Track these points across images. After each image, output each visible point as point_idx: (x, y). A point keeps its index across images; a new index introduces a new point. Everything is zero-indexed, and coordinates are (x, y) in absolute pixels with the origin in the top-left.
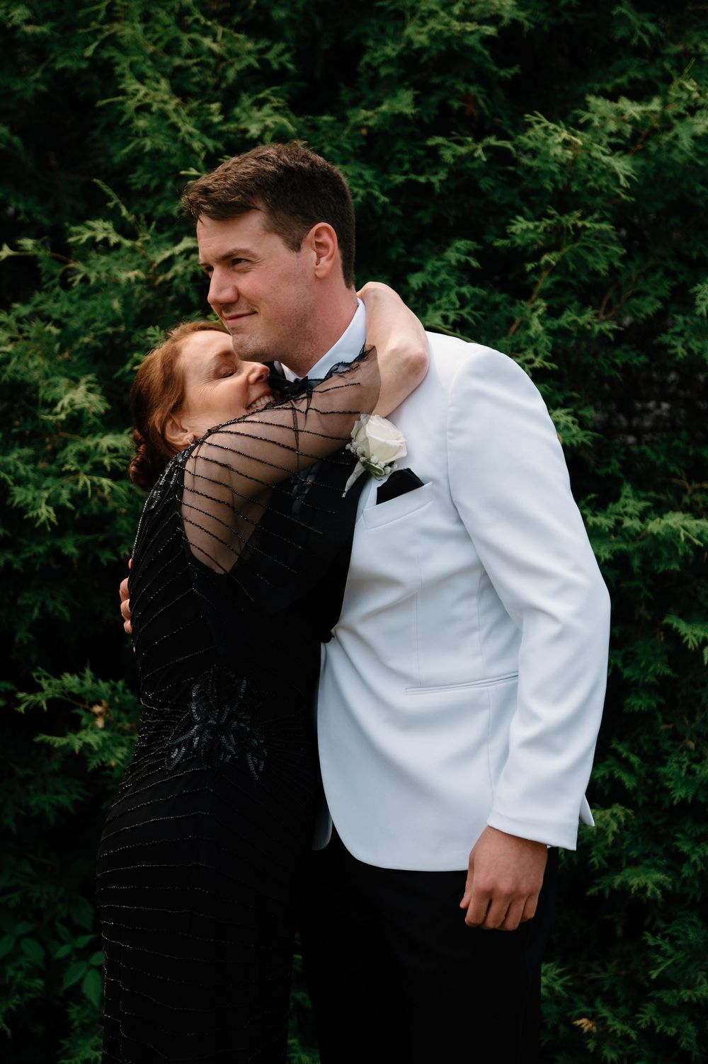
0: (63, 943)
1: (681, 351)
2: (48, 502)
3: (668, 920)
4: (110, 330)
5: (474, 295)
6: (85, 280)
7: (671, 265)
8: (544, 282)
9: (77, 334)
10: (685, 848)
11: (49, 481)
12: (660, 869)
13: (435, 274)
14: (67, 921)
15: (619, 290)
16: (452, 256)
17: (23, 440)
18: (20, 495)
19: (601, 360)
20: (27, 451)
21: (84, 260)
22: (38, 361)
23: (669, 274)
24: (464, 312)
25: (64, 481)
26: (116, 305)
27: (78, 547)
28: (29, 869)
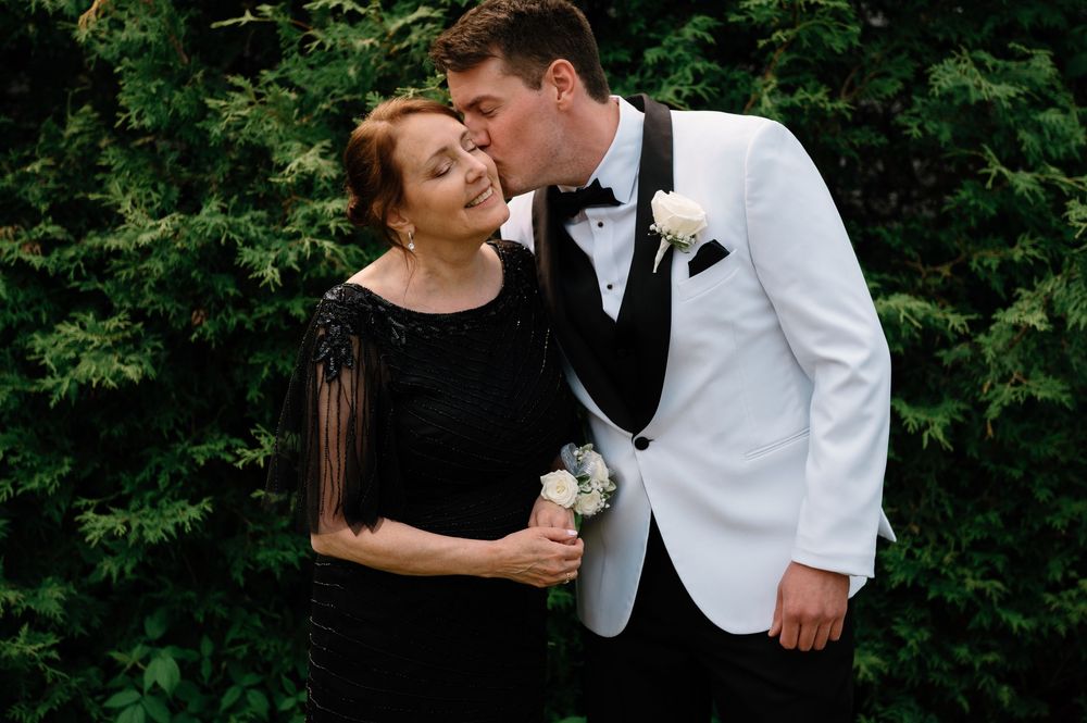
0: (288, 695)
1: (916, 132)
2: (275, 265)
3: (886, 704)
4: (347, 97)
5: (709, 71)
6: (321, 46)
7: (917, 46)
8: (781, 58)
9: (316, 101)
10: (903, 632)
11: (278, 243)
12: (876, 652)
13: (671, 49)
14: (293, 675)
15: (862, 70)
16: (688, 32)
17: (258, 203)
18: (248, 255)
19: (839, 140)
20: (262, 214)
21: (322, 27)
22: (274, 124)
23: (914, 55)
24: (698, 88)
25: (293, 244)
26: (352, 72)
27: (304, 308)
28: (259, 623)
